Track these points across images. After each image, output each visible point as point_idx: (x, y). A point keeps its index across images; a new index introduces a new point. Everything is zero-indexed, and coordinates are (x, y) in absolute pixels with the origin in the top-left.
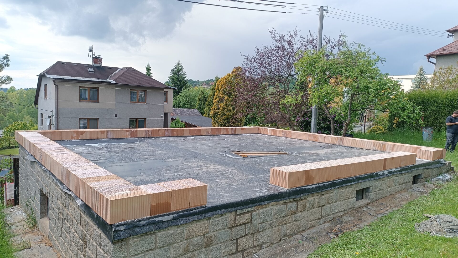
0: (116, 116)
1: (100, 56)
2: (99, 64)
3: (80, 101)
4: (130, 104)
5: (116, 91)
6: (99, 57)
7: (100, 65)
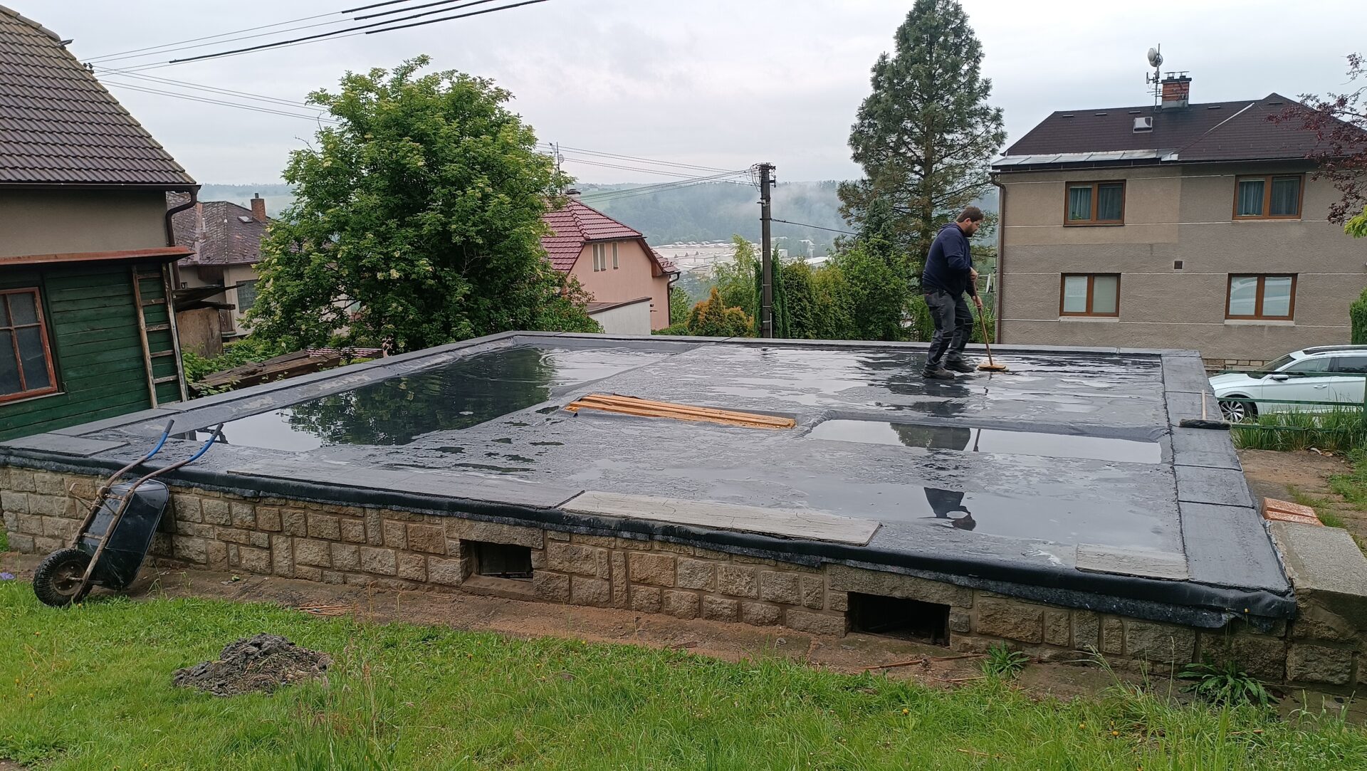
0: (1178, 265)
1: (1184, 74)
2: (1180, 98)
3: (1067, 225)
4: (1233, 224)
5: (1182, 185)
6: (1183, 78)
7: (1182, 102)
